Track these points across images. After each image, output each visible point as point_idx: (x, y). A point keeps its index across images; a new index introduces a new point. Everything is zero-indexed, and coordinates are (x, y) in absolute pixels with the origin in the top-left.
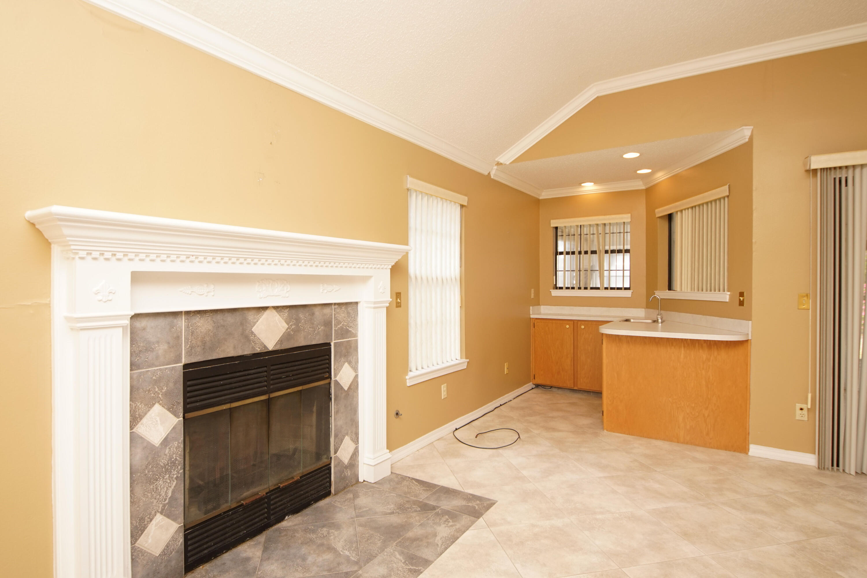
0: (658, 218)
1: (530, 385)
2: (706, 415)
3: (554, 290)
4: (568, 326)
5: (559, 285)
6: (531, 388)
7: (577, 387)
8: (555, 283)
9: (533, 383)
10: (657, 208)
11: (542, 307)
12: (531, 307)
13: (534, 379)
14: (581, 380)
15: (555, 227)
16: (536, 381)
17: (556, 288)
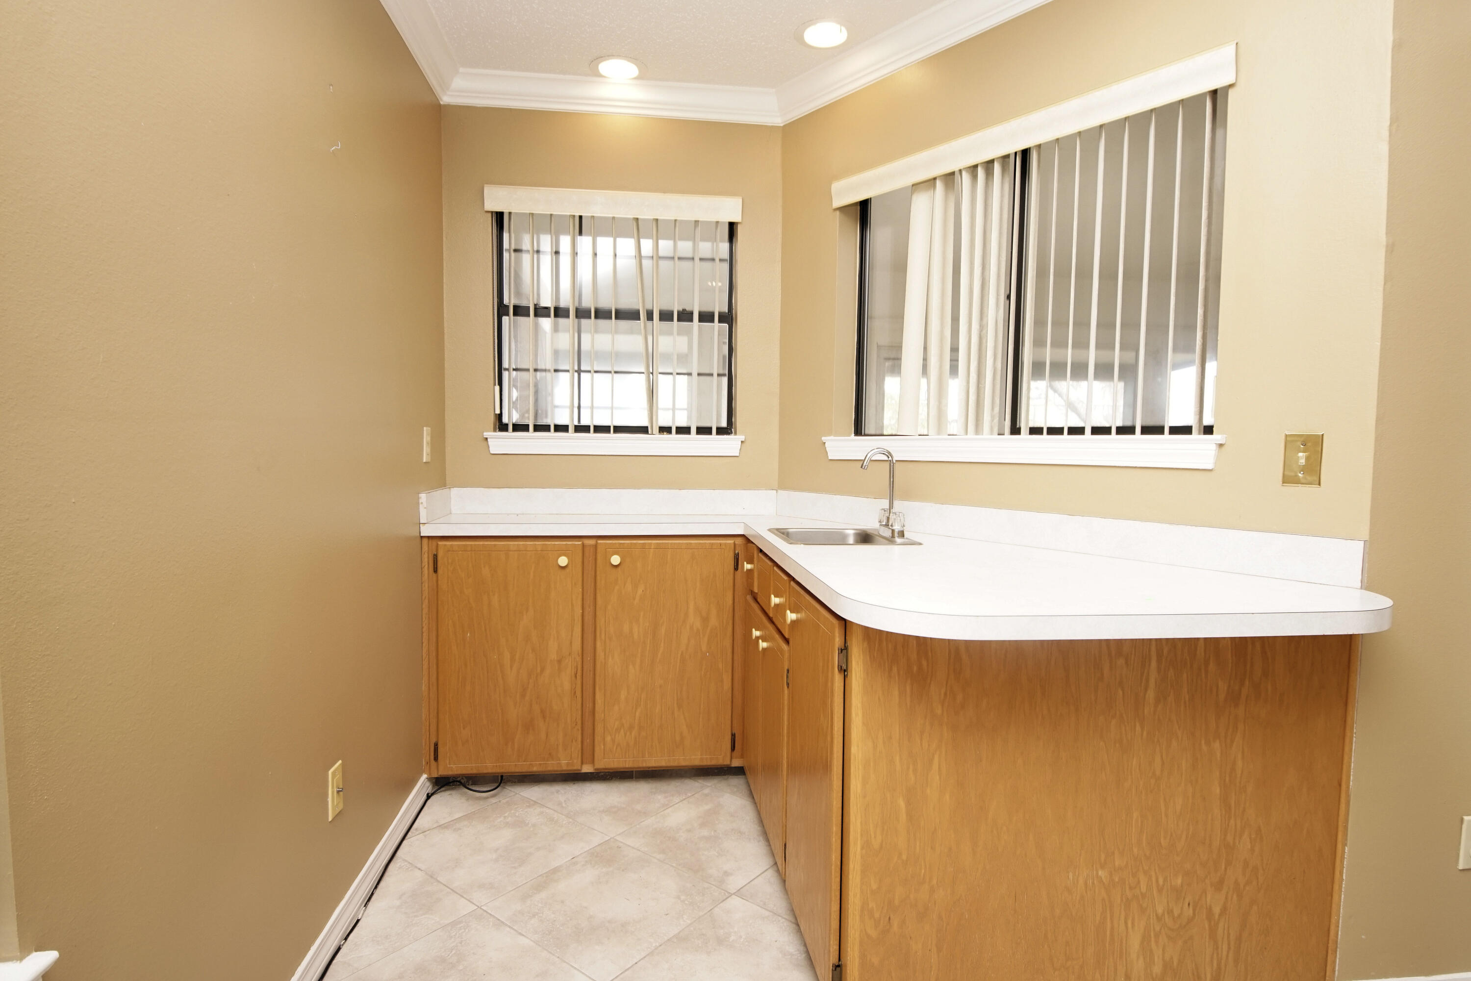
0: (838, 213)
1: (422, 784)
2: (1217, 910)
3: (495, 434)
4: (563, 561)
5: (511, 416)
6: (425, 797)
7: (594, 766)
8: (498, 412)
9: (430, 774)
10: (837, 177)
11: (455, 491)
12: (423, 497)
13: (436, 759)
14: (608, 739)
15: (497, 213)
16: (441, 768)
17: (503, 427)
